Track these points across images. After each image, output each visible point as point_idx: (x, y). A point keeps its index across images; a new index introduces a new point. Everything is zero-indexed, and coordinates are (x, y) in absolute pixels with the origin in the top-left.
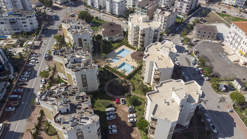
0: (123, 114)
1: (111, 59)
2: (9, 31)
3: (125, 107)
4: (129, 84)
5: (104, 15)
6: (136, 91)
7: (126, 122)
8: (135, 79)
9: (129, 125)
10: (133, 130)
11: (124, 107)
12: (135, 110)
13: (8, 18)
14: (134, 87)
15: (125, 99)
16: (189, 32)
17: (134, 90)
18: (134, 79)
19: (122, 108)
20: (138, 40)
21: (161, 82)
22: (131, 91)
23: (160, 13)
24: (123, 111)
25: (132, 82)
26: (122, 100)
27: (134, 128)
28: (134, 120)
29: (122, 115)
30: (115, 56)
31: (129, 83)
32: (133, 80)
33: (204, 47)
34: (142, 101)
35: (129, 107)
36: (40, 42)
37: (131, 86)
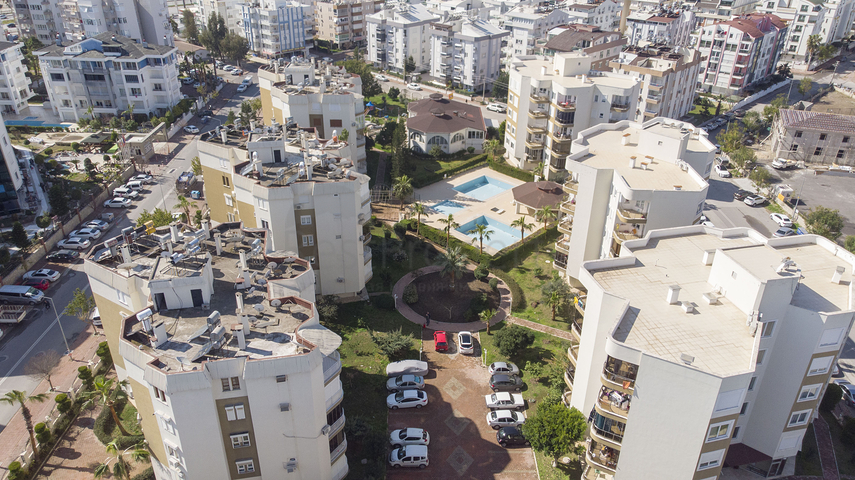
0: (465, 394)
1: (432, 204)
2: (77, 109)
3: (478, 366)
4: (499, 286)
5: (420, 90)
6: (531, 312)
7: (477, 422)
8: (529, 270)
9: (491, 436)
10: (507, 460)
11: (473, 367)
12: (524, 379)
13: (79, 59)
14: (523, 298)
15: (477, 336)
16: (750, 141)
17: (520, 306)
18: (523, 271)
19: (464, 368)
20: (544, 144)
21: (650, 232)
22: (508, 312)
23: (634, 63)
24: (467, 382)
25: (511, 282)
26: (466, 338)
27: (511, 452)
28: (515, 417)
29: (458, 393)
30: (448, 197)
31: (500, 282)
32: (518, 274)
33: (826, 189)
34: (556, 350)
35: (493, 366)
36: (177, 145)
37: (506, 292)
